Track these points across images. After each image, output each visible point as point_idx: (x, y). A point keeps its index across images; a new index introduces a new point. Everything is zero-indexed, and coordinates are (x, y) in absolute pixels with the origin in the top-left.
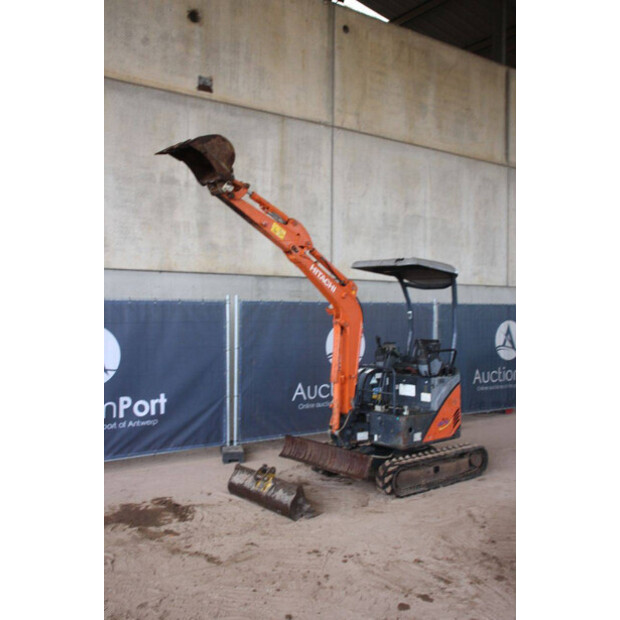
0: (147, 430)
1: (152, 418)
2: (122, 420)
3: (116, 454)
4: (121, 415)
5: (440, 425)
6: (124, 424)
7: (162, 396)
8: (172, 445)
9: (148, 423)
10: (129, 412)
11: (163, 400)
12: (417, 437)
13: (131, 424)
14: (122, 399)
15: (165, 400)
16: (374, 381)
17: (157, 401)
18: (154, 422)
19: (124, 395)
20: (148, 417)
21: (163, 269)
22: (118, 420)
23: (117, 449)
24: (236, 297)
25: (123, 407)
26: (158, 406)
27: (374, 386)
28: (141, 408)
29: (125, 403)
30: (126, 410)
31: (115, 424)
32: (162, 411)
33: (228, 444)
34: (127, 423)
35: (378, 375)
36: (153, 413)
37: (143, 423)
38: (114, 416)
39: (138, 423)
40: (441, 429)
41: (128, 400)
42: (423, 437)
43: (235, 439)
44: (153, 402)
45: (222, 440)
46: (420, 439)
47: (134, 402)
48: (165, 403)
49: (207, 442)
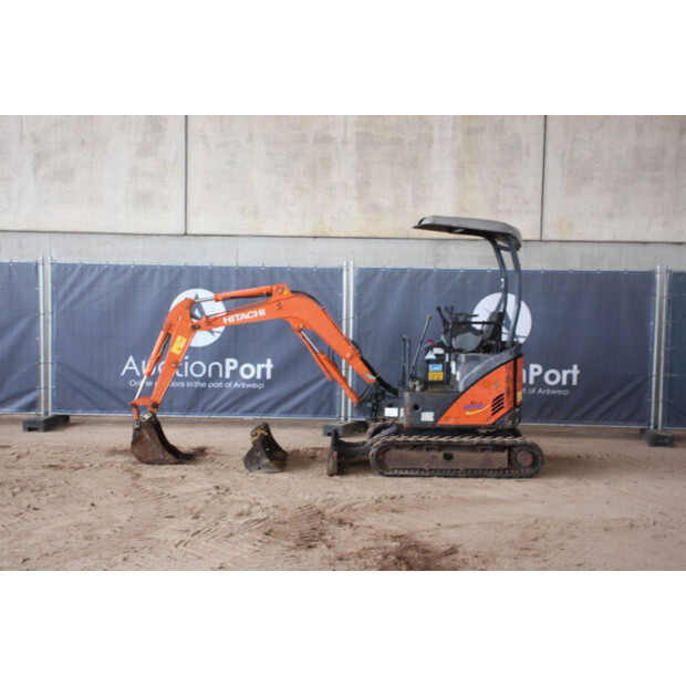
0: (252, 393)
1: (258, 381)
2: (228, 380)
3: (222, 411)
4: (228, 376)
5: (467, 408)
6: (230, 385)
7: (269, 361)
8: (279, 411)
9: (254, 385)
10: (235, 373)
11: (269, 365)
12: (428, 417)
13: (236, 385)
14: (228, 361)
15: (272, 366)
16: (430, 356)
17: (263, 366)
18: (261, 386)
19: (229, 357)
20: (254, 380)
21: (317, 235)
22: (225, 380)
23: (220, 409)
24: (352, 263)
25: (229, 369)
26: (264, 370)
27: (429, 362)
28: (247, 371)
29: (232, 364)
30: (232, 372)
31: (221, 383)
32: (269, 376)
33: (342, 419)
34: (233, 384)
36: (259, 377)
37: (249, 386)
38: (221, 375)
39: (243, 385)
40: (468, 413)
41: (235, 361)
42: (437, 418)
43: (349, 414)
44: (260, 367)
45: (335, 414)
46: (432, 420)
47: (240, 365)
48: (272, 370)
49: (316, 413)
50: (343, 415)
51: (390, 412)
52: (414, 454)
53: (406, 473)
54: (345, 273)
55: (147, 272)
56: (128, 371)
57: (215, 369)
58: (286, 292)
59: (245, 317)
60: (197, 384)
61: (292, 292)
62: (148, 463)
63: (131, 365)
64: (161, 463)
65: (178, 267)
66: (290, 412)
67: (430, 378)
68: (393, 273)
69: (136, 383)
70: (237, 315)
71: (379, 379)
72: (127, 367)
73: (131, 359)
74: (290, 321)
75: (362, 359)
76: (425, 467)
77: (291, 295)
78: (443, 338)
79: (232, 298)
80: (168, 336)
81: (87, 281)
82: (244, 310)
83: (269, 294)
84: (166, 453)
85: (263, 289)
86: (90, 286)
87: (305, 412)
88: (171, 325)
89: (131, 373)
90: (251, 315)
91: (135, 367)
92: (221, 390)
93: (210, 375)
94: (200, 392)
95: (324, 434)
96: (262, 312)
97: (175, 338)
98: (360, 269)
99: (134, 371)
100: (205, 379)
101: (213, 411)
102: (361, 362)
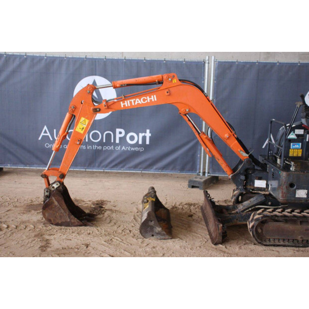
0: (135, 154)
1: (140, 146)
2: (118, 145)
3: (113, 167)
4: (117, 141)
6: (119, 148)
7: (148, 131)
8: (155, 167)
9: (136, 149)
10: (122, 139)
11: (148, 134)
12: (301, 194)
13: (123, 148)
14: (118, 130)
15: (150, 135)
16: (292, 136)
17: (143, 134)
18: (142, 149)
19: (119, 128)
20: (137, 145)
22: (115, 144)
23: (113, 164)
24: (213, 58)
25: (118, 136)
26: (144, 138)
27: (291, 141)
28: (132, 138)
29: (120, 133)
30: (120, 138)
31: (113, 147)
32: (148, 142)
33: (201, 174)
34: (121, 148)
35: (301, 132)
36: (140, 143)
37: (133, 149)
38: (112, 141)
39: (129, 148)
41: (123, 131)
44: (141, 135)
45: (196, 171)
46: (305, 196)
47: (126, 134)
48: (150, 137)
49: (182, 169)
50: (201, 171)
51: (260, 184)
52: (289, 227)
53: (282, 243)
54: (207, 65)
55: (57, 62)
56: (43, 136)
57: (108, 136)
58: (175, 81)
59: (138, 102)
60: (95, 147)
61: (180, 80)
62: (57, 224)
63: (45, 132)
64: (68, 224)
65: (80, 58)
66: (163, 168)
67: (291, 154)
68: (244, 66)
69: (50, 146)
70: (132, 101)
71: (251, 156)
72: (42, 134)
73: (45, 128)
74: (178, 106)
75: (237, 139)
76: (299, 238)
77: (180, 83)
78: (304, 121)
79: (128, 85)
80: (73, 117)
81: (11, 68)
82: (139, 96)
83: (160, 82)
84: (72, 217)
85: (155, 77)
86: (14, 72)
87: (174, 169)
88: (75, 108)
89: (45, 138)
90: (144, 100)
91: (48, 134)
92: (112, 152)
93: (104, 141)
94: (97, 153)
95: (189, 187)
96: (154, 98)
97: (79, 119)
98: (219, 62)
99: (48, 136)
100: (101, 143)
101: (106, 166)
102: (236, 141)
